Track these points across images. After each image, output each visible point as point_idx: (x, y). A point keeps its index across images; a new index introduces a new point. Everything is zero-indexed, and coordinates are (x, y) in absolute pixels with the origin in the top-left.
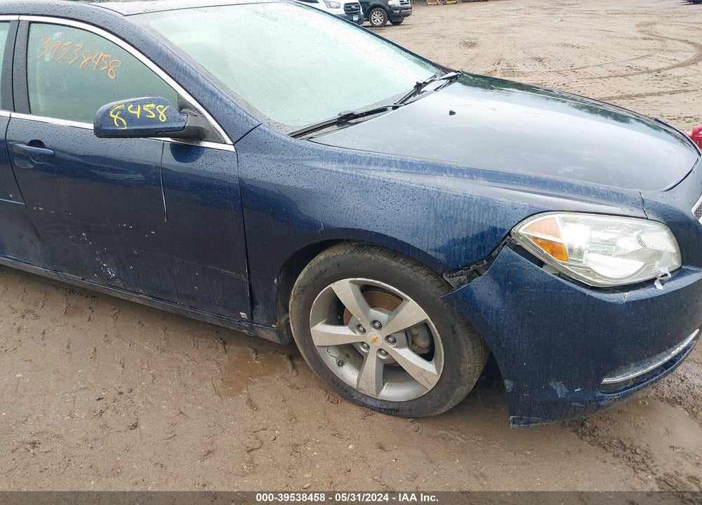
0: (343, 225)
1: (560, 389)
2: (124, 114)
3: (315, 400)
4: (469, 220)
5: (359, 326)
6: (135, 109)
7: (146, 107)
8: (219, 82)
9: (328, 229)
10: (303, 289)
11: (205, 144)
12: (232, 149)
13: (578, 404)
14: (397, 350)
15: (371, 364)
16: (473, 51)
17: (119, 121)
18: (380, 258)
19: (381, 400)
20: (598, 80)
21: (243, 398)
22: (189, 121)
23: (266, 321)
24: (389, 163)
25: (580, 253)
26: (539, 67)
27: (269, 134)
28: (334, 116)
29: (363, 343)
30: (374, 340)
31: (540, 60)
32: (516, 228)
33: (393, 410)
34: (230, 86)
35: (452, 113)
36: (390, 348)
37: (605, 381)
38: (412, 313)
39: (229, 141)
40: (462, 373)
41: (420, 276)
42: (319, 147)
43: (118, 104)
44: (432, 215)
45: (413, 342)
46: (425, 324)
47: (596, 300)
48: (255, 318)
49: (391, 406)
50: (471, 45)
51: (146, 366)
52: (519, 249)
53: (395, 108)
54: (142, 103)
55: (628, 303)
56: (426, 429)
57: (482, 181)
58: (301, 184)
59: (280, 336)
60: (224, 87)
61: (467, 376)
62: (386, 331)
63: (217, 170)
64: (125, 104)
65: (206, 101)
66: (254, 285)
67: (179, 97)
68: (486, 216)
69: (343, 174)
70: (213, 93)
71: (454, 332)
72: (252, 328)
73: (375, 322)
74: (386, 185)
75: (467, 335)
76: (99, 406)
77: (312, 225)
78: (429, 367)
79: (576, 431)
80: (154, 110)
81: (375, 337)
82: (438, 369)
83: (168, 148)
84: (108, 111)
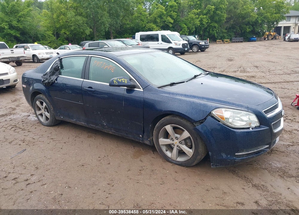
0: (169, 110)
1: (224, 156)
2: (117, 81)
3: (159, 161)
4: (200, 109)
5: (172, 139)
6: (119, 80)
7: (122, 79)
8: (141, 74)
9: (165, 111)
10: (158, 127)
11: (135, 89)
12: (142, 90)
13: (229, 160)
14: (182, 146)
15: (175, 150)
16: (231, 63)
17: (115, 82)
18: (178, 119)
19: (177, 161)
20: (278, 75)
21: (139, 159)
22: (132, 83)
23: (147, 138)
24: (182, 95)
25: (228, 119)
26: (256, 70)
27: (152, 87)
28: (169, 83)
29: (173, 144)
30: (176, 143)
31: (257, 67)
32: (212, 111)
33: (181, 164)
34: (143, 75)
35: (202, 84)
36: (180, 145)
37: (236, 154)
38: (186, 134)
39: (142, 89)
40: (199, 152)
41: (188, 124)
42: (164, 90)
43: (116, 78)
44: (191, 107)
45: (187, 144)
46: (189, 138)
47: (232, 131)
48: (144, 137)
49: (180, 163)
50: (231, 60)
51: (112, 151)
52: (213, 117)
53: (187, 82)
54: (121, 78)
55: (240, 132)
56: (189, 169)
57: (205, 100)
58: (159, 99)
59: (150, 142)
60: (142, 75)
61: (200, 153)
62: (179, 140)
63: (138, 96)
64: (118, 79)
65: (137, 78)
66: (144, 127)
67: (130, 77)
68: (205, 108)
69: (170, 97)
70: (139, 77)
71: (197, 140)
72: (143, 140)
73: (176, 137)
74: (180, 100)
75: (200, 141)
76: (99, 159)
77: (161, 111)
78: (191, 150)
79: (233, 173)
80: (124, 80)
81: (176, 142)
82: (193, 151)
83: (126, 90)
84: (113, 80)
